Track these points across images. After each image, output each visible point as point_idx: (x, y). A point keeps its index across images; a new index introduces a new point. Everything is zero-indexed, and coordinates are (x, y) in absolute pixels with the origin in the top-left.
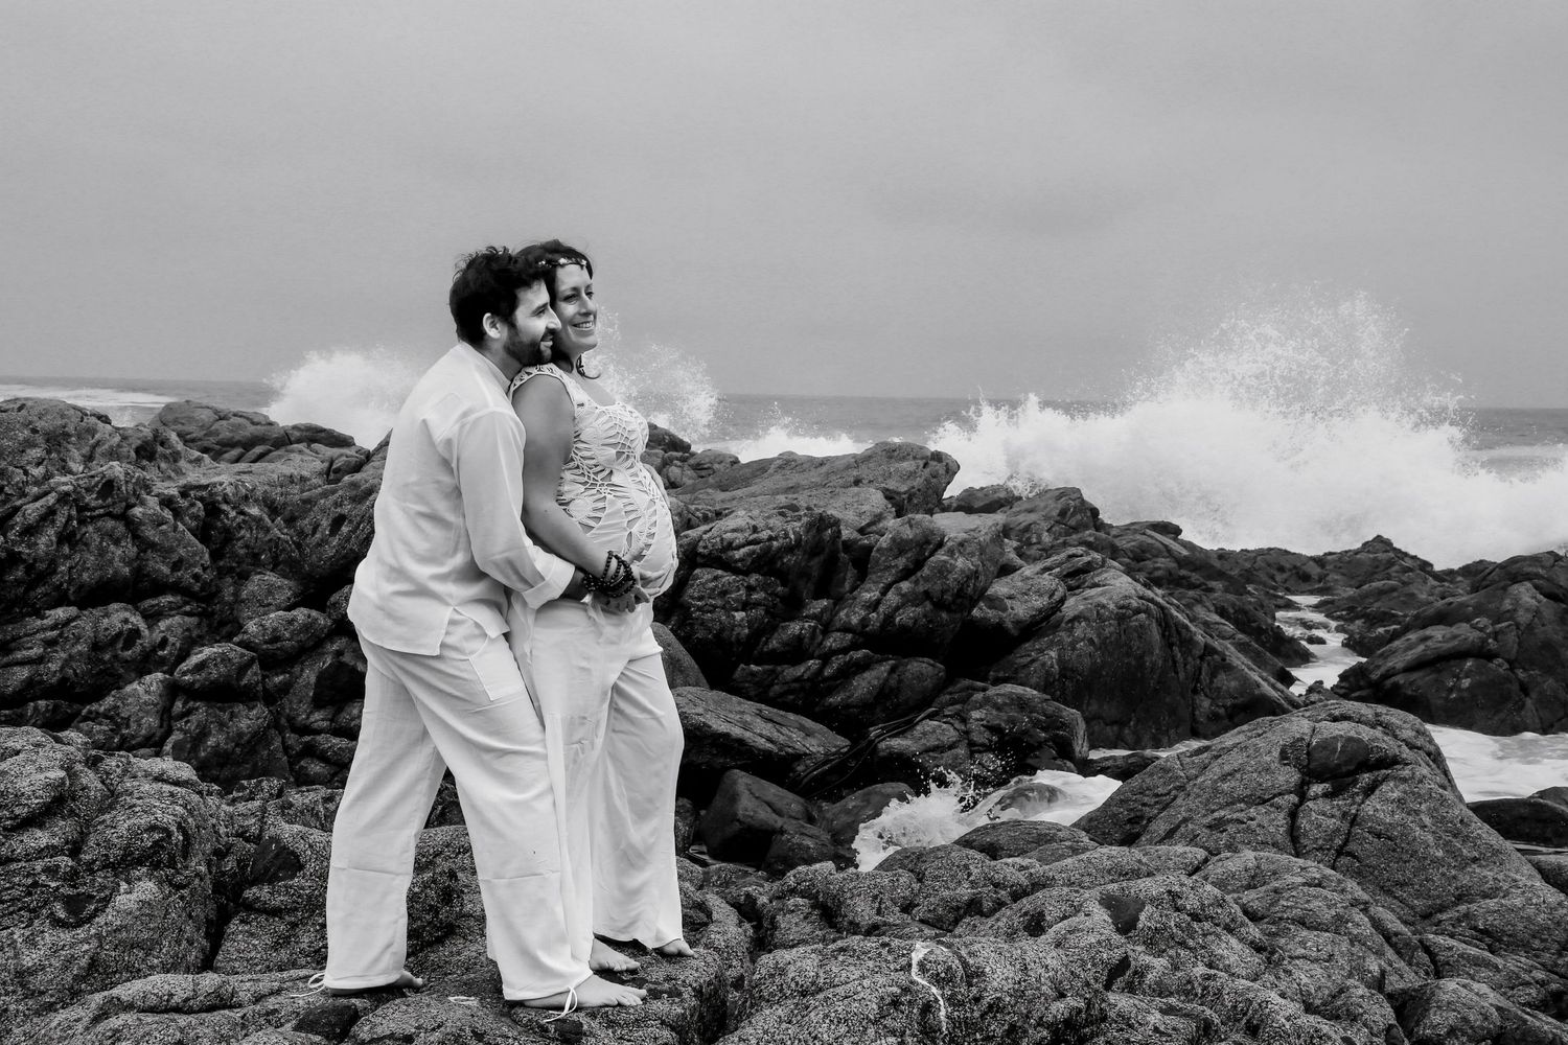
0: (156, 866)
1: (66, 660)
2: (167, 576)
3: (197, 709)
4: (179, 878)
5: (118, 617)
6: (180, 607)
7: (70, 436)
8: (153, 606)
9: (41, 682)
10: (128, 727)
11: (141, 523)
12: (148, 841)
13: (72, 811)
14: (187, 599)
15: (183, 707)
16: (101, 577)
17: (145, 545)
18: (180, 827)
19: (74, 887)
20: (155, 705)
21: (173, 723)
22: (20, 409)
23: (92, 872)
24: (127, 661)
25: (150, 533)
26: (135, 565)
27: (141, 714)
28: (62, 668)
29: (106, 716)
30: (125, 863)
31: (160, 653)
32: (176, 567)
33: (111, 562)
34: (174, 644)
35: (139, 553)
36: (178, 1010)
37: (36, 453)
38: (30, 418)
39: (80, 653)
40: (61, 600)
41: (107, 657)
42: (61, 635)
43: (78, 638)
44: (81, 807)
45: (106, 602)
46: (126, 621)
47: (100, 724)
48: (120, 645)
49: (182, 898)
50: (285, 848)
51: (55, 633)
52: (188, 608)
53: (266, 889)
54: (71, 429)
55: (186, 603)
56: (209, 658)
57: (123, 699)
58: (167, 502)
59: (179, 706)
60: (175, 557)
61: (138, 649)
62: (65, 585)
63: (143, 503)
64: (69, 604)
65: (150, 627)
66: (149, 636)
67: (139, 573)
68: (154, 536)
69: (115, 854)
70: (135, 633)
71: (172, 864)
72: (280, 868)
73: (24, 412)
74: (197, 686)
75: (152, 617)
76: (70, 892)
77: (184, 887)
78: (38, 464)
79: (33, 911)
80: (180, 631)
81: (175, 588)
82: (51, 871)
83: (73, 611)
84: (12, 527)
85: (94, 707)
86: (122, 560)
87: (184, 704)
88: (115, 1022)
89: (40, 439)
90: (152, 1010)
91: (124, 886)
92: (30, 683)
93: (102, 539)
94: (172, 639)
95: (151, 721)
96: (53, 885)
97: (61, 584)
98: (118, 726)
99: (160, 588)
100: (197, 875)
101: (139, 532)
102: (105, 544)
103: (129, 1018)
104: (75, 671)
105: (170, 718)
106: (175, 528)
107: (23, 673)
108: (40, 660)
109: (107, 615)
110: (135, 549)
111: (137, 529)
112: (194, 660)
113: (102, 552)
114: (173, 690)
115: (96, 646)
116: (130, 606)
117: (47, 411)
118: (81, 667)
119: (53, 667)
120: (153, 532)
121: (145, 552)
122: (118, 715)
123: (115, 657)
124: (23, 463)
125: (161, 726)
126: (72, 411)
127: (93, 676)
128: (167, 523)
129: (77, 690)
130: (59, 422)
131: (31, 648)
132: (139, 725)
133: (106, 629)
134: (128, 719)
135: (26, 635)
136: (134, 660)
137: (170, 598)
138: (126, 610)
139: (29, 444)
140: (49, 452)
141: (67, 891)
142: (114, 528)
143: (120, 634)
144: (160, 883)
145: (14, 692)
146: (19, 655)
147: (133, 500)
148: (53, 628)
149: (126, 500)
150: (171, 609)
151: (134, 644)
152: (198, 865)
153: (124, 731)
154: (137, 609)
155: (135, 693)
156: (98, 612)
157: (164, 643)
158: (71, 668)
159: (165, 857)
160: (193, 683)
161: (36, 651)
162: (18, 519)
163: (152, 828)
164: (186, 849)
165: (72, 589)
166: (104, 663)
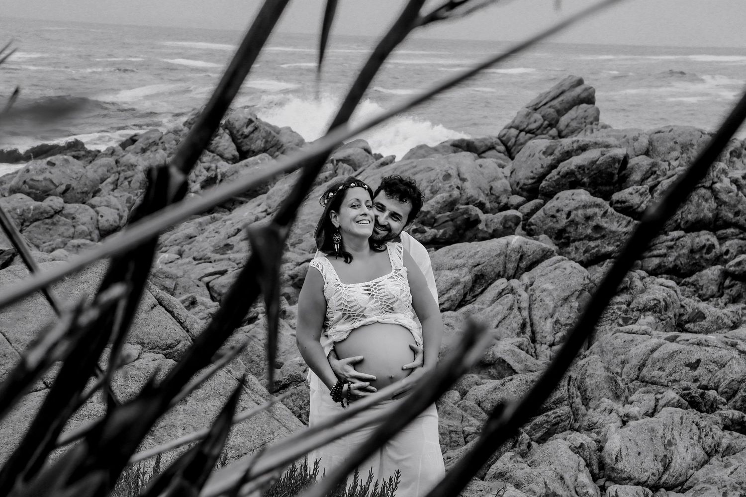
0: (655, 312)
1: (677, 257)
2: (731, 219)
3: (737, 284)
4: (662, 317)
5: (705, 237)
6: (738, 235)
7: (693, 145)
8: (723, 234)
9: (664, 266)
10: (702, 290)
11: (719, 191)
12: (652, 303)
13: (631, 293)
14: (742, 231)
15: (730, 283)
16: (697, 218)
17: (720, 203)
18: (664, 300)
19: (626, 315)
20: (716, 281)
21: (724, 290)
22: (670, 131)
23: (633, 311)
24: (707, 260)
25: (724, 197)
26: (715, 212)
27: (709, 284)
28: (675, 260)
29: (693, 284)
30: (644, 310)
31: (725, 257)
32: (737, 214)
33: (703, 210)
34: (732, 253)
35: (717, 207)
36: (634, 333)
37: (675, 154)
38: (674, 136)
39: (684, 254)
40: (677, 228)
41: (697, 256)
42: (675, 244)
43: (683, 247)
44: (634, 292)
45: (699, 230)
46: (708, 240)
47: (689, 288)
48: (705, 251)
49: (663, 324)
50: (700, 311)
51: (672, 243)
52: (742, 236)
53: (692, 324)
54: (694, 142)
55: (741, 233)
56: (743, 260)
57: (701, 277)
58: (735, 181)
59: (727, 282)
60: (736, 210)
61: (713, 254)
62: (679, 221)
63: (721, 181)
64: (681, 229)
65: (720, 244)
66: (719, 249)
67: (717, 217)
68: (726, 198)
69: (641, 307)
70: (712, 246)
71: (660, 312)
72: (697, 318)
73: (672, 133)
74: (737, 273)
75: (722, 239)
76: (625, 316)
77: (664, 320)
78: (676, 159)
79: (613, 321)
80: (736, 247)
81: (736, 225)
82: (619, 309)
83: (682, 233)
84: (656, 191)
85: (687, 279)
86: (709, 209)
87: (731, 281)
88: (617, 334)
89: (678, 147)
90: (627, 333)
91: (642, 317)
92: (659, 266)
93: (699, 199)
94: (731, 251)
95: (714, 288)
96: (619, 313)
97: (677, 220)
98: (698, 289)
99: (728, 224)
100: (669, 317)
101: (718, 196)
102: (700, 201)
103: (621, 334)
104: (681, 262)
105: (723, 288)
106: (737, 195)
107: (656, 261)
108: (665, 255)
109: (698, 236)
110: (716, 204)
111: (717, 194)
112: (737, 260)
113: (698, 205)
114: (725, 274)
115: (692, 251)
116: (711, 233)
117: (683, 133)
118: (684, 260)
119: (671, 259)
120: (725, 196)
121: (721, 206)
122: (698, 284)
123: (702, 257)
124: (668, 159)
125: (719, 291)
126: (696, 132)
127: (690, 265)
128: (733, 192)
129: (682, 271)
130: (689, 138)
131: (661, 249)
132: (708, 290)
133: (698, 243)
134: (702, 286)
135: (659, 243)
136: (711, 260)
137: (732, 230)
138: (709, 234)
139: (673, 149)
140: (682, 153)
141: (623, 315)
142: (705, 193)
143: (704, 246)
144: (656, 318)
145: (652, 270)
146: (655, 252)
147: (716, 180)
148: (672, 240)
149: (712, 180)
150: (732, 235)
151: (711, 251)
152: (671, 314)
153: (700, 292)
154: (715, 234)
155: (706, 274)
156: (694, 234)
157: (727, 252)
158: (679, 260)
159: (658, 309)
160: (735, 271)
161: (663, 251)
162: (659, 187)
163: (655, 299)
164: (666, 308)
165: (682, 223)
166: (696, 259)
